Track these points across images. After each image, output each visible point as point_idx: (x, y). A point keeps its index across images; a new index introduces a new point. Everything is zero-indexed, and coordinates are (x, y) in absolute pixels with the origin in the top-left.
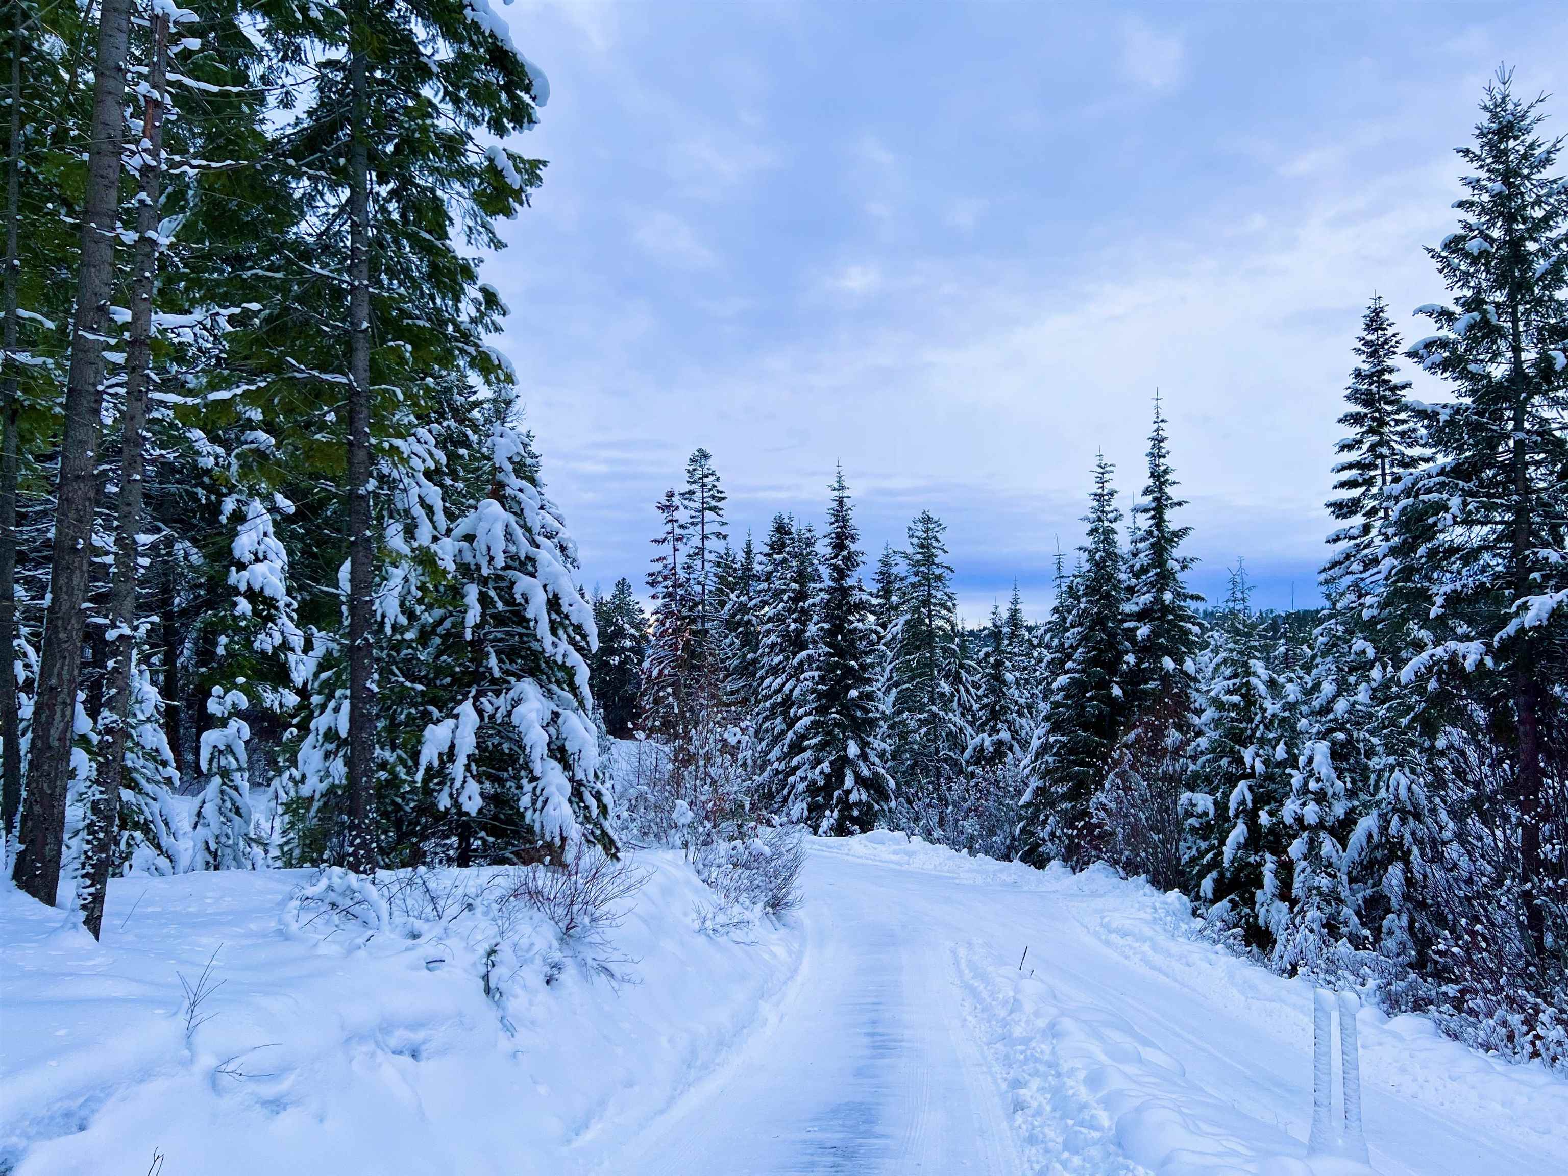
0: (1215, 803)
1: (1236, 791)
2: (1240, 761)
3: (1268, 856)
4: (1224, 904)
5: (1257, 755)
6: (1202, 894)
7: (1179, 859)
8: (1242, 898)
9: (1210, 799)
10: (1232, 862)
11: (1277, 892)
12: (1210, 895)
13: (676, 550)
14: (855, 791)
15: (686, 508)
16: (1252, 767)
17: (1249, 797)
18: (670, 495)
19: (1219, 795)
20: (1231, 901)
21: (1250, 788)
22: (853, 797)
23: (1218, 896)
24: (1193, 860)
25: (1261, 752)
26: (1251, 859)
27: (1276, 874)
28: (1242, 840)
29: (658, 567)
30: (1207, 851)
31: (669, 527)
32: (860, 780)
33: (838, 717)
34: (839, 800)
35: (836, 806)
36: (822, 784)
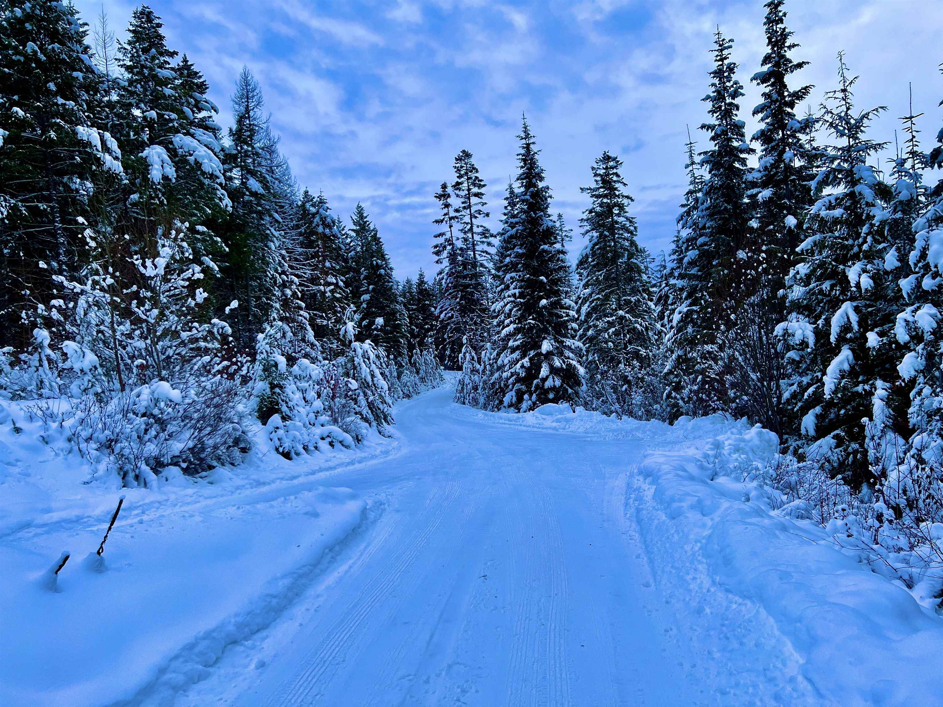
0: (817, 332)
1: (839, 313)
2: (844, 280)
3: (879, 383)
4: (828, 441)
5: (864, 271)
6: (803, 431)
7: (779, 397)
8: (849, 432)
9: (811, 327)
10: (835, 392)
11: (890, 422)
12: (812, 432)
13: (451, 226)
14: (550, 380)
15: (458, 196)
16: (858, 285)
17: (854, 318)
18: (444, 187)
19: (820, 322)
20: (836, 437)
21: (857, 309)
22: (549, 384)
23: (821, 432)
24: (794, 396)
25: (869, 267)
26: (860, 388)
27: (888, 402)
28: (846, 367)
29: (441, 240)
30: (809, 385)
31: (446, 210)
32: (554, 371)
33: (533, 322)
34: (537, 386)
35: (535, 392)
36: (523, 375)
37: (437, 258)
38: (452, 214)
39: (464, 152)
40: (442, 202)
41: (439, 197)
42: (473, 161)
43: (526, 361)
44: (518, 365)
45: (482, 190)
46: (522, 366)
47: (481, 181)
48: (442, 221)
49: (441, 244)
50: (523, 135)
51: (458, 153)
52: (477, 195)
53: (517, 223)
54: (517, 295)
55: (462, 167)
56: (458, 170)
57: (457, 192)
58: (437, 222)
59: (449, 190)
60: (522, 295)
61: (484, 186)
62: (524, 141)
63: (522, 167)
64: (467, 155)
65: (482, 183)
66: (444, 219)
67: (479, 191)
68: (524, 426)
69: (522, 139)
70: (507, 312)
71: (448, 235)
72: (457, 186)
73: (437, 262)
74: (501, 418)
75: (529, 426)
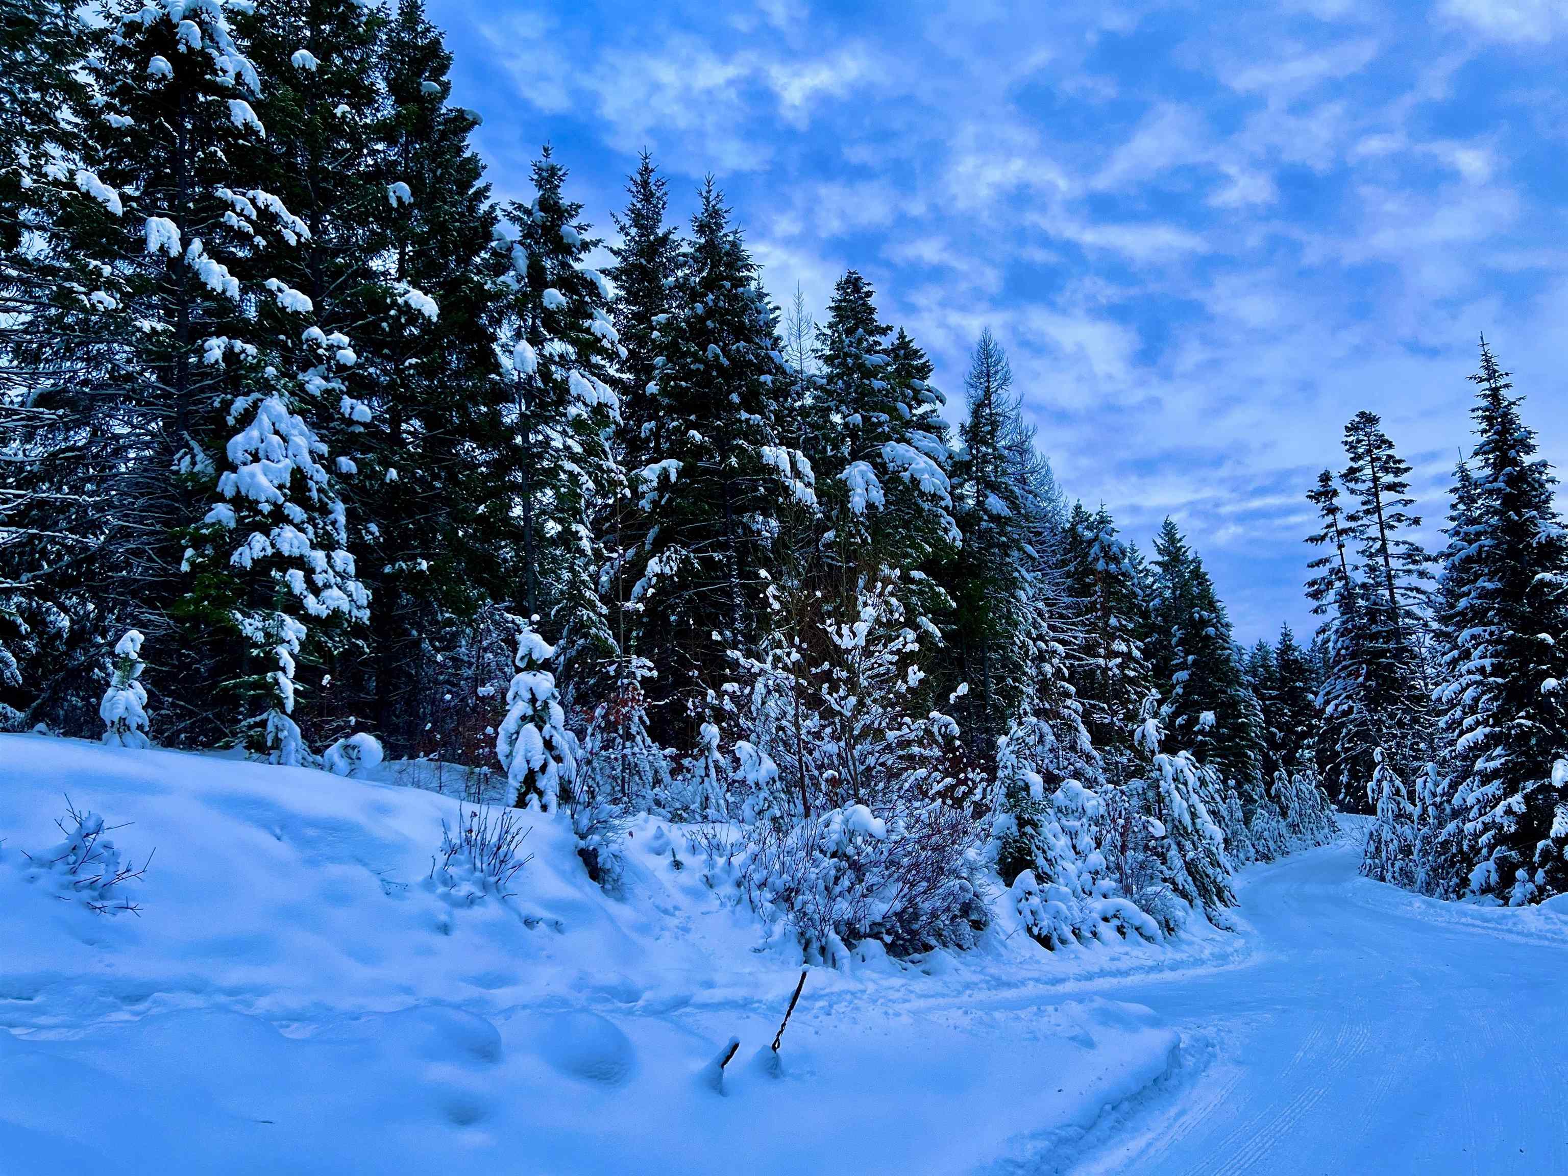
15: (1353, 492)
33: (1529, 723)
34: (1546, 853)
35: (1542, 865)
36: (1512, 829)
37: (1315, 604)
38: (1343, 524)
39: (1362, 415)
40: (1321, 505)
41: (1316, 496)
42: (1382, 428)
43: (1516, 802)
44: (1500, 809)
45: (1403, 478)
46: (1509, 811)
47: (1400, 461)
48: (1323, 538)
49: (1323, 579)
50: (1483, 374)
51: (1352, 417)
52: (1391, 487)
53: (1478, 534)
54: (1489, 669)
55: (1359, 441)
56: (1352, 447)
57: (1352, 485)
58: (1312, 539)
59: (1336, 484)
60: (1498, 670)
61: (1407, 470)
62: (1486, 385)
63: (1484, 431)
64: (1368, 419)
65: (1402, 466)
66: (1326, 534)
67: (1397, 480)
68: (1518, 933)
69: (1482, 380)
70: (1469, 702)
71: (1336, 563)
72: (1351, 475)
73: (1316, 611)
74: (1465, 914)
75: (1530, 935)
